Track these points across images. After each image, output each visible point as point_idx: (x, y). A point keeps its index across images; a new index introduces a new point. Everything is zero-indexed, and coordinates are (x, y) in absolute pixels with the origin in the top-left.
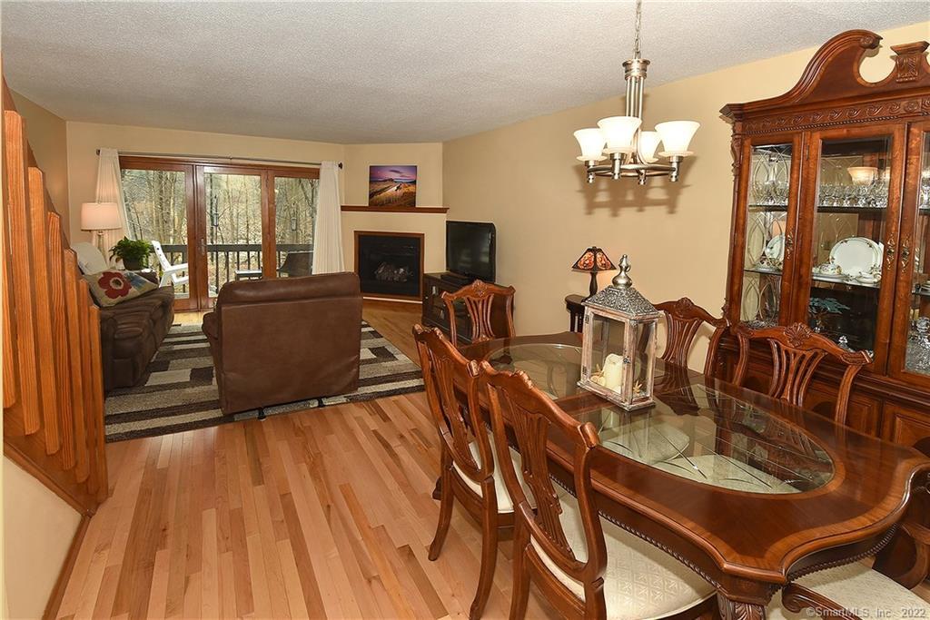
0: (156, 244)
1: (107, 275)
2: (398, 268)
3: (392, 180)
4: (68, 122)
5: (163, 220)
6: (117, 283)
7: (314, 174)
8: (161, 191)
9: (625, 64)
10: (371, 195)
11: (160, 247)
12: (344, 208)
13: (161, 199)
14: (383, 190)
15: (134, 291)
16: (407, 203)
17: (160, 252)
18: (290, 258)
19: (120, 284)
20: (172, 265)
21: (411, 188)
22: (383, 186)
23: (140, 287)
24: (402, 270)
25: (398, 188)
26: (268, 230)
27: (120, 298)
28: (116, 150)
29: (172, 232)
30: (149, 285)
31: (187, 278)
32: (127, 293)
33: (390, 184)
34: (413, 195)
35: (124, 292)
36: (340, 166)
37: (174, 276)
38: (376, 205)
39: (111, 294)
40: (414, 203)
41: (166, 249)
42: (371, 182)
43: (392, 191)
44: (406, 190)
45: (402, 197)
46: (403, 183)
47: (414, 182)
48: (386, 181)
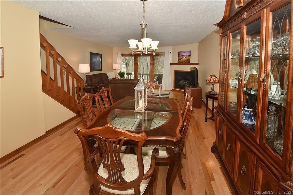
3: (184, 55)
9: (141, 25)
10: (178, 60)
14: (181, 58)
18: (158, 77)
21: (189, 58)
24: (187, 82)
26: (152, 70)
28: (121, 53)
33: (184, 56)
36: (171, 52)
38: (180, 63)
40: (190, 62)
42: (178, 56)
43: (184, 59)
44: (187, 58)
45: (186, 60)
46: (187, 56)
47: (190, 56)
48: (182, 56)
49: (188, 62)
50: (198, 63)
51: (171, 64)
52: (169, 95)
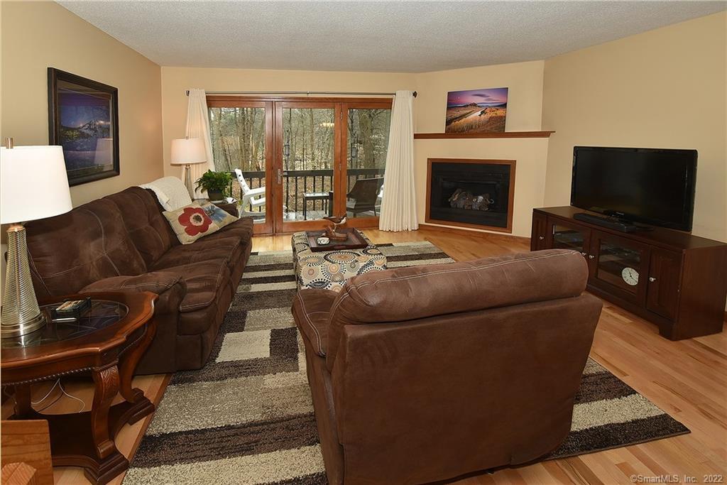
0: (239, 172)
1: (188, 211)
2: (476, 195)
3: (475, 105)
4: (162, 68)
5: (245, 150)
6: (198, 219)
7: (387, 104)
8: (244, 129)
10: (448, 122)
11: (241, 174)
12: (417, 136)
13: (244, 134)
14: (464, 116)
15: (214, 226)
16: (496, 128)
17: (241, 178)
18: (358, 184)
19: (200, 220)
20: (251, 188)
21: (500, 112)
22: (464, 112)
23: (220, 221)
24: (481, 198)
25: (483, 112)
27: (200, 235)
28: (203, 90)
29: (250, 157)
30: (228, 218)
31: (263, 200)
32: (207, 228)
33: (473, 108)
34: (502, 120)
35: (204, 228)
36: (415, 94)
37: (252, 199)
38: (453, 131)
39: (192, 230)
40: (503, 127)
41: (246, 175)
42: (449, 108)
43: (475, 116)
44: (493, 114)
45: (488, 122)
46: (489, 107)
47: (504, 106)
48: (467, 106)
49: (493, 129)
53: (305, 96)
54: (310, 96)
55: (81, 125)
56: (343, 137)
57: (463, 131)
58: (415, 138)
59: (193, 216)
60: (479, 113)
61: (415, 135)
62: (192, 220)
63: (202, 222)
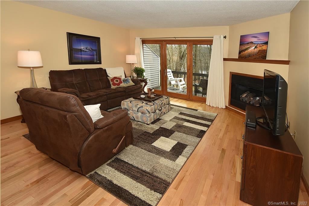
1: (115, 78)
2: (255, 96)
3: (252, 43)
6: (117, 81)
7: (211, 42)
10: (240, 53)
14: (247, 49)
15: (123, 85)
21: (264, 47)
22: (246, 47)
23: (127, 84)
24: (258, 98)
25: (256, 47)
27: (116, 86)
30: (131, 83)
32: (120, 85)
33: (252, 45)
34: (265, 52)
35: (119, 84)
36: (225, 37)
38: (243, 58)
39: (114, 84)
40: (265, 57)
42: (240, 45)
43: (252, 49)
44: (260, 48)
45: (258, 53)
46: (259, 44)
47: (266, 43)
48: (249, 43)
49: (261, 57)
50: (287, 59)
51: (225, 59)
52: (212, 121)
53: (174, 39)
54: (176, 39)
55: (82, 48)
56: (191, 57)
57: (246, 58)
58: (224, 60)
59: (116, 80)
60: (254, 47)
61: (224, 58)
62: (115, 81)
63: (118, 82)
